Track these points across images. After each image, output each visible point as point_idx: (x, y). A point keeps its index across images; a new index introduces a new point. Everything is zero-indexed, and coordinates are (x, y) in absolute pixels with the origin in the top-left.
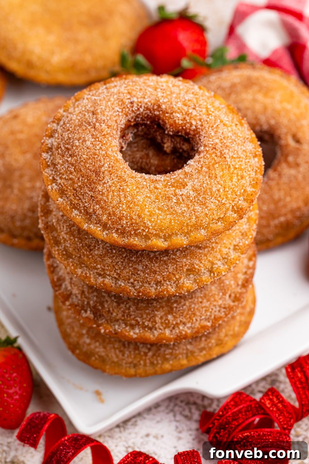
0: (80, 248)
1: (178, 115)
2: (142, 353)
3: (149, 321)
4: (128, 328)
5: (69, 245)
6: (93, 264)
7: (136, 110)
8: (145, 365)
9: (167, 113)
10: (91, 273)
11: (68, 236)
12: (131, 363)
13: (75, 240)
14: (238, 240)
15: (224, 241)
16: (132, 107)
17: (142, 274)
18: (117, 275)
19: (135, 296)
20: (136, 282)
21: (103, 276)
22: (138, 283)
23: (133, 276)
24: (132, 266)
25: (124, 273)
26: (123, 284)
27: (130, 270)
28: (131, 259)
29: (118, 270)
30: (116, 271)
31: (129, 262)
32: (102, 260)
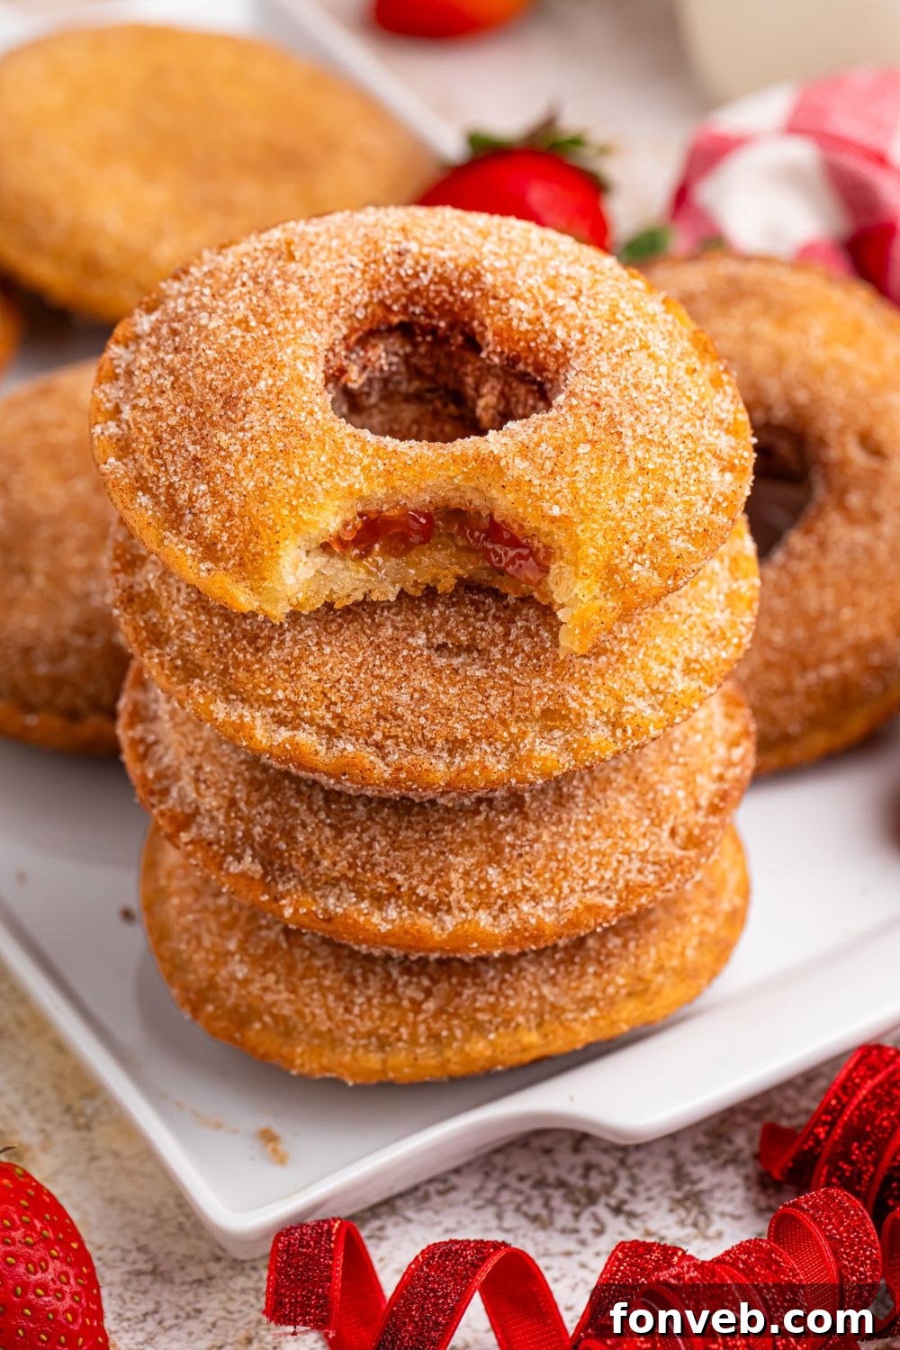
0: (226, 645)
1: (522, 306)
2: (406, 1003)
3: (429, 883)
4: (364, 905)
5: (192, 640)
6: (264, 689)
7: (408, 276)
8: (413, 1041)
9: (495, 298)
10: (258, 714)
11: (190, 614)
12: (369, 1035)
13: (211, 622)
14: (696, 647)
15: (658, 641)
16: (400, 265)
17: (409, 717)
18: (333, 719)
19: (386, 782)
20: (389, 742)
21: (294, 723)
22: (397, 744)
23: (382, 723)
24: (379, 693)
25: (356, 713)
26: (350, 748)
27: (373, 703)
28: (377, 672)
29: (335, 704)
30: (332, 707)
31: (371, 679)
32: (291, 676)
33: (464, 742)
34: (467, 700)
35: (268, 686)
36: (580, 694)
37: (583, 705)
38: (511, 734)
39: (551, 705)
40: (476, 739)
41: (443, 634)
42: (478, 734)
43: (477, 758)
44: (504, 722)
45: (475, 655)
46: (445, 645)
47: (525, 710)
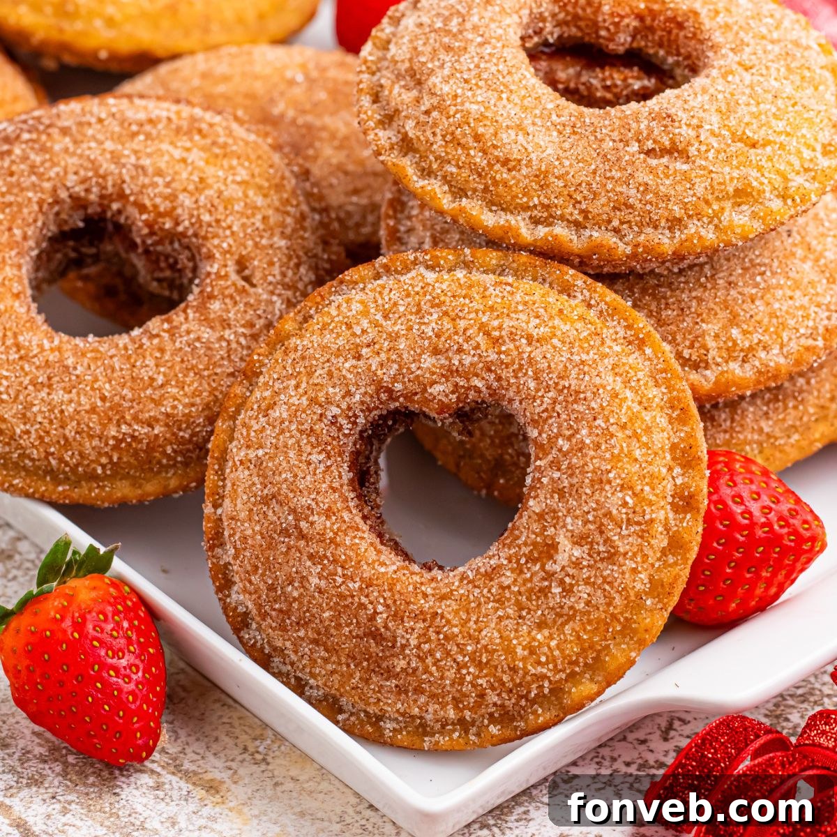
17: (639, 206)
18: (579, 214)
19: (627, 257)
20: (625, 226)
21: (548, 222)
22: (631, 228)
23: (618, 213)
24: (613, 190)
25: (597, 207)
26: (595, 234)
27: (609, 199)
28: (608, 175)
29: (580, 202)
30: (578, 206)
31: (604, 181)
32: (542, 186)
33: (680, 220)
34: (679, 188)
35: (524, 195)
36: (759, 175)
37: (762, 184)
38: (713, 210)
39: (740, 186)
40: (690, 217)
41: (651, 141)
42: (691, 213)
43: (693, 231)
44: (707, 202)
45: (676, 154)
46: (654, 149)
47: (722, 191)
